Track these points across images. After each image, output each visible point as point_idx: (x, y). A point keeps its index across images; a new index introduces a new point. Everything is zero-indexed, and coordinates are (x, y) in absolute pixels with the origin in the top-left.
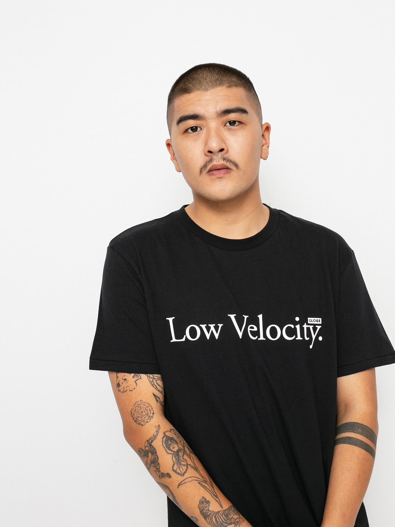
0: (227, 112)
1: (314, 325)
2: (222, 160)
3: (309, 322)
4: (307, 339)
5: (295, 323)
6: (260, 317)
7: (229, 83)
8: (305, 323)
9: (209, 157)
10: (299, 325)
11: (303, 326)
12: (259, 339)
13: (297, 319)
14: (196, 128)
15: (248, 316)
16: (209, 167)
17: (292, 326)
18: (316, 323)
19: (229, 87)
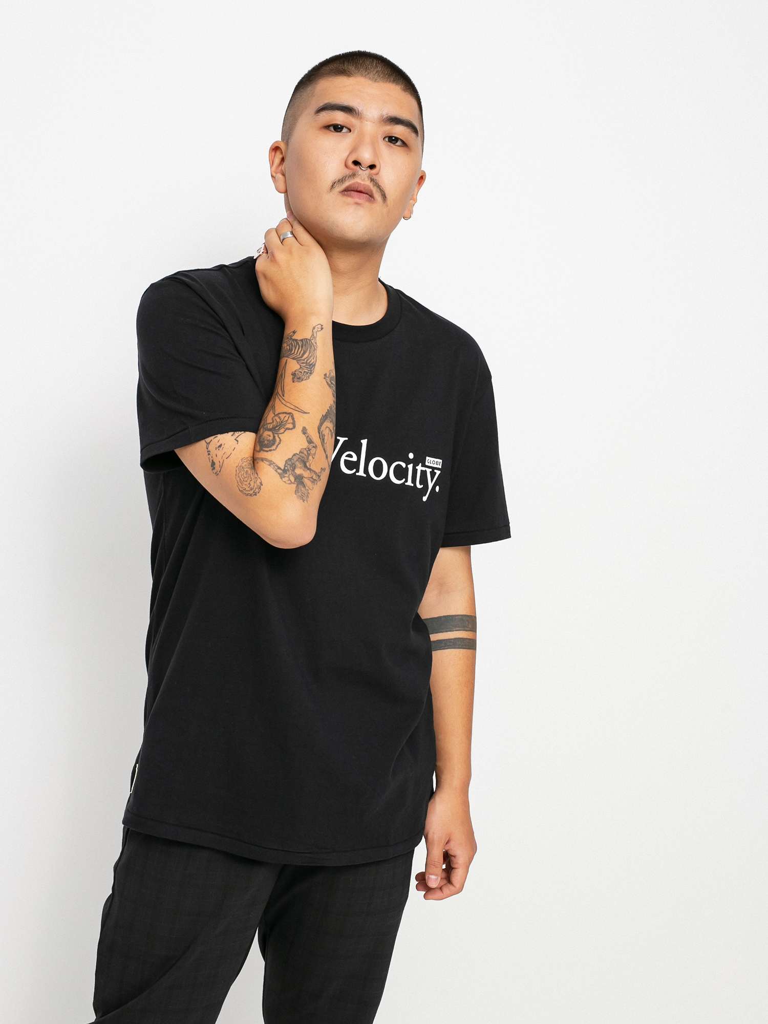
0: (395, 121)
1: (433, 468)
2: (369, 181)
3: (427, 464)
4: (419, 486)
5: (408, 462)
6: (364, 442)
8: (420, 464)
9: (350, 171)
10: (412, 465)
11: (417, 468)
12: (357, 474)
13: (411, 456)
14: (342, 127)
15: (347, 439)
16: (347, 184)
17: (404, 465)
18: (435, 466)
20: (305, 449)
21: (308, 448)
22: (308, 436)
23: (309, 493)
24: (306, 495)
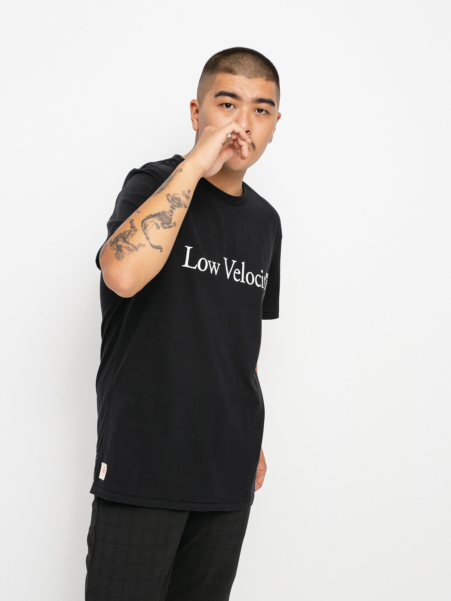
5: (261, 275)
6: (243, 263)
7: (268, 77)
10: (263, 276)
13: (262, 271)
14: (230, 105)
15: (236, 261)
19: (267, 80)
20: (128, 231)
21: (130, 231)
22: (132, 224)
23: (124, 256)
24: (121, 257)
